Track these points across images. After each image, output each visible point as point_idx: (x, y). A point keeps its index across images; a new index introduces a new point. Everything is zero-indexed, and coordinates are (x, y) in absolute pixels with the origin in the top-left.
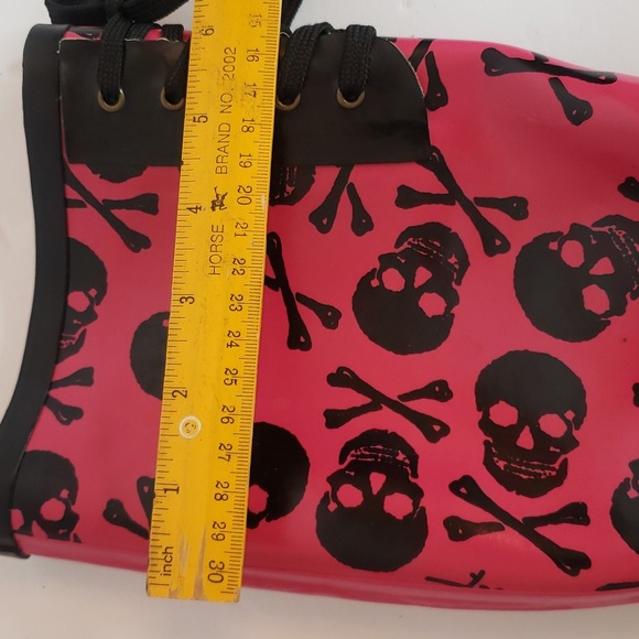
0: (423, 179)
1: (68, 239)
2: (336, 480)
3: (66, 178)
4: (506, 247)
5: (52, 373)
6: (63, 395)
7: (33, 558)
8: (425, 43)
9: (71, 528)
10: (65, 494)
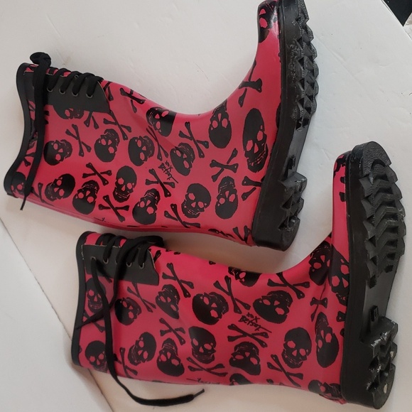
0: (109, 118)
2: (79, 191)
3: (29, 104)
4: (127, 139)
5: (26, 153)
6: (27, 158)
10: (22, 184)
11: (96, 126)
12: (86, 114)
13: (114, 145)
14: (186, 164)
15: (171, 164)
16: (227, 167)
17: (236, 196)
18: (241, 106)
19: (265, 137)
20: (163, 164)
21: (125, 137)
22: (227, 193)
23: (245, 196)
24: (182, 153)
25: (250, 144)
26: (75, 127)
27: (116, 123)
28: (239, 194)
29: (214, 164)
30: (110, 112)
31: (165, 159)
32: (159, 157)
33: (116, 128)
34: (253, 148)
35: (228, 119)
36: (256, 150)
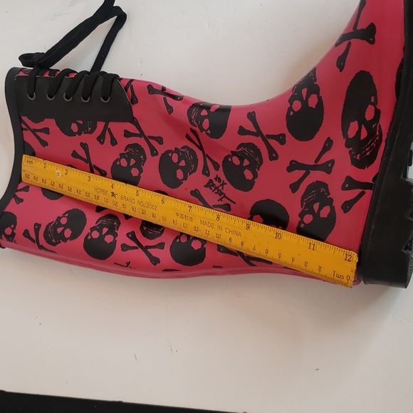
0: (131, 128)
1: (24, 141)
2: (93, 229)
3: (21, 121)
4: (157, 154)
5: (17, 187)
6: (19, 194)
7: (7, 249)
8: (132, 80)
9: (13, 237)
10: (12, 226)
11: (114, 142)
12: (100, 125)
13: (139, 165)
14: (248, 174)
15: (223, 178)
16: (315, 168)
17: (333, 208)
18: (341, 71)
19: (378, 113)
20: (211, 181)
21: (154, 152)
22: (316, 206)
23: (347, 206)
24: (242, 159)
25: (353, 127)
26: (84, 146)
27: (142, 134)
28: (338, 205)
29: (293, 166)
30: (133, 121)
31: (213, 173)
32: (206, 172)
33: (141, 142)
34: (359, 133)
35: (318, 94)
36: (364, 134)
